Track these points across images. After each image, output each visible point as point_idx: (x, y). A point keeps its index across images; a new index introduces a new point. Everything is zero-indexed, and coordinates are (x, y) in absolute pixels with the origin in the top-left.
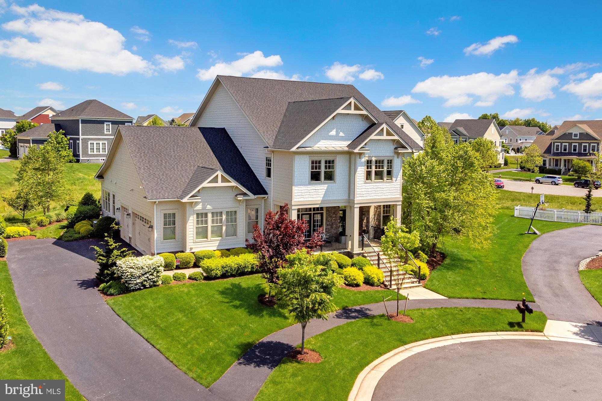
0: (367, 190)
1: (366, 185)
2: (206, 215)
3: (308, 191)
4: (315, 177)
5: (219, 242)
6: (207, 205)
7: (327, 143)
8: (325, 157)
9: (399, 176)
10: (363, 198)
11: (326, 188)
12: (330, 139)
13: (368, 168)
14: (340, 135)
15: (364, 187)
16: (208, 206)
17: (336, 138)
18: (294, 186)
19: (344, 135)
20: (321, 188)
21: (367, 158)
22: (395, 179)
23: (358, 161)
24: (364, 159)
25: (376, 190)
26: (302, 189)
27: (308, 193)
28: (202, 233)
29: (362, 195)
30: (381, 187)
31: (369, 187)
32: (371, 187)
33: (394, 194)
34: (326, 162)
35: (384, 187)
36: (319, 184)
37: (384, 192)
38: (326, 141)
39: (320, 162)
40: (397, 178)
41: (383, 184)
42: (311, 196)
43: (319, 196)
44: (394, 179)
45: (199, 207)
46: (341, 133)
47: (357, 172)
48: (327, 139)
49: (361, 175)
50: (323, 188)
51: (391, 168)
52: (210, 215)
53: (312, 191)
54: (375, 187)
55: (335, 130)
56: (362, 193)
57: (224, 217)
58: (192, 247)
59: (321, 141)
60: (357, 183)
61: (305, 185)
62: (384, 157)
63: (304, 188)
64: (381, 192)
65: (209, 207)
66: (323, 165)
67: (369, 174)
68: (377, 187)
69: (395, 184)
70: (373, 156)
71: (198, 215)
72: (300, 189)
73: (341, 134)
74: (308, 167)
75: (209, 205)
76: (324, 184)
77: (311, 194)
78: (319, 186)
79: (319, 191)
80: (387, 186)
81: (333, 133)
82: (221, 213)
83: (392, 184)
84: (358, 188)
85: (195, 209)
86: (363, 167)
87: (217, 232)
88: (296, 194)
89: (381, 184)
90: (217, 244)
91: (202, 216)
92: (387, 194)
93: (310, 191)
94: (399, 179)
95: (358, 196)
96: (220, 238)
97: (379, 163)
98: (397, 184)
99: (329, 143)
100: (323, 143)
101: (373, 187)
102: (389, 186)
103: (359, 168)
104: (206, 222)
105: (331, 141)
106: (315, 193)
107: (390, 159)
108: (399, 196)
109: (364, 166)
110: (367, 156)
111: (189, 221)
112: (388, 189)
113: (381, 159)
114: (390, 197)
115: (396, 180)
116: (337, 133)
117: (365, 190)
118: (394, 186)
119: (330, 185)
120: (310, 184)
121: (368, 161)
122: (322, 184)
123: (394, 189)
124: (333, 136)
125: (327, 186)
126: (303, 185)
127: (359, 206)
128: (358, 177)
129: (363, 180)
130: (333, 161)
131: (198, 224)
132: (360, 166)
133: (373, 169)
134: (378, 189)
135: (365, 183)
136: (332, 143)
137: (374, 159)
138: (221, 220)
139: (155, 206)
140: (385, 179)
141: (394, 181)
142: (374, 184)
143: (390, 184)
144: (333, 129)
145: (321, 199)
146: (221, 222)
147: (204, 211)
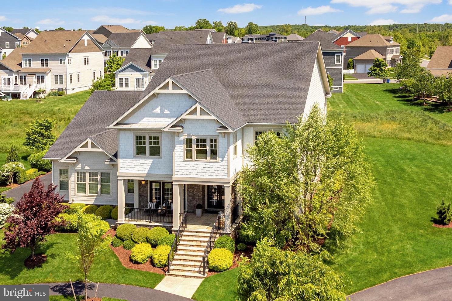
0: (187, 168)
1: (186, 163)
2: (84, 173)
3: (133, 164)
4: (140, 151)
5: (95, 198)
6: (85, 166)
7: (151, 120)
8: (149, 134)
10: (182, 176)
11: (151, 163)
12: (154, 117)
13: (187, 146)
14: (165, 112)
15: (184, 165)
17: (161, 115)
18: (119, 158)
19: (169, 113)
20: (146, 162)
21: (186, 137)
22: (221, 159)
23: (176, 139)
24: (183, 138)
25: (198, 169)
26: (127, 162)
27: (134, 166)
28: (81, 188)
29: (181, 173)
30: (204, 166)
31: (189, 166)
32: (192, 166)
33: (220, 175)
34: (151, 138)
35: (207, 166)
36: (144, 158)
37: (208, 172)
38: (150, 118)
39: (144, 138)
40: (223, 158)
41: (206, 163)
42: (137, 169)
43: (145, 169)
44: (219, 159)
45: (79, 167)
46: (166, 110)
47: (175, 150)
48: (151, 117)
49: (180, 153)
50: (148, 162)
51: (215, 147)
52: (87, 175)
53: (138, 164)
54: (196, 166)
55: (159, 108)
56: (180, 171)
57: (99, 177)
58: (74, 199)
59: (145, 118)
60: (176, 160)
61: (130, 159)
62: (206, 136)
63: (129, 161)
64: (203, 171)
65: (87, 168)
66: (147, 141)
67: (188, 153)
68: (198, 166)
69: (221, 164)
71: (78, 173)
72: (125, 161)
73: (166, 112)
74: (132, 142)
75: (87, 166)
76: (149, 158)
77: (136, 167)
78: (144, 160)
79: (144, 165)
80: (212, 166)
81: (158, 110)
82: (97, 174)
83: (217, 164)
84: (176, 165)
85: (76, 168)
86: (182, 146)
87: (93, 188)
88: (122, 166)
89: (204, 163)
90: (94, 200)
91: (81, 174)
92: (212, 174)
93: (135, 164)
94: (225, 159)
95: (176, 173)
96: (96, 195)
97: (201, 142)
98: (224, 164)
99: (153, 121)
100: (147, 121)
101: (194, 166)
102: (214, 166)
103: (177, 145)
104: (85, 180)
105: (155, 118)
106: (140, 167)
107: (213, 138)
108: (226, 177)
109: (184, 144)
110: (186, 134)
111: (71, 178)
112: (213, 169)
113: (203, 138)
114: (215, 177)
115: (222, 161)
116: (162, 111)
117: (185, 168)
118: (220, 167)
119: (156, 159)
120: (134, 158)
121: (187, 140)
122: (147, 158)
123: (220, 169)
124: (157, 114)
125: (152, 160)
126: (128, 158)
127: (179, 183)
128: (176, 155)
129: (182, 158)
130: (158, 138)
131: (78, 180)
133: (194, 147)
134: (200, 168)
135: (185, 161)
136: (156, 121)
137: (194, 138)
138: (97, 179)
139: (53, 162)
140: (208, 158)
141: (220, 161)
142: (195, 163)
143: (214, 164)
144: (157, 107)
145: (146, 172)
146: (97, 181)
147: (82, 171)
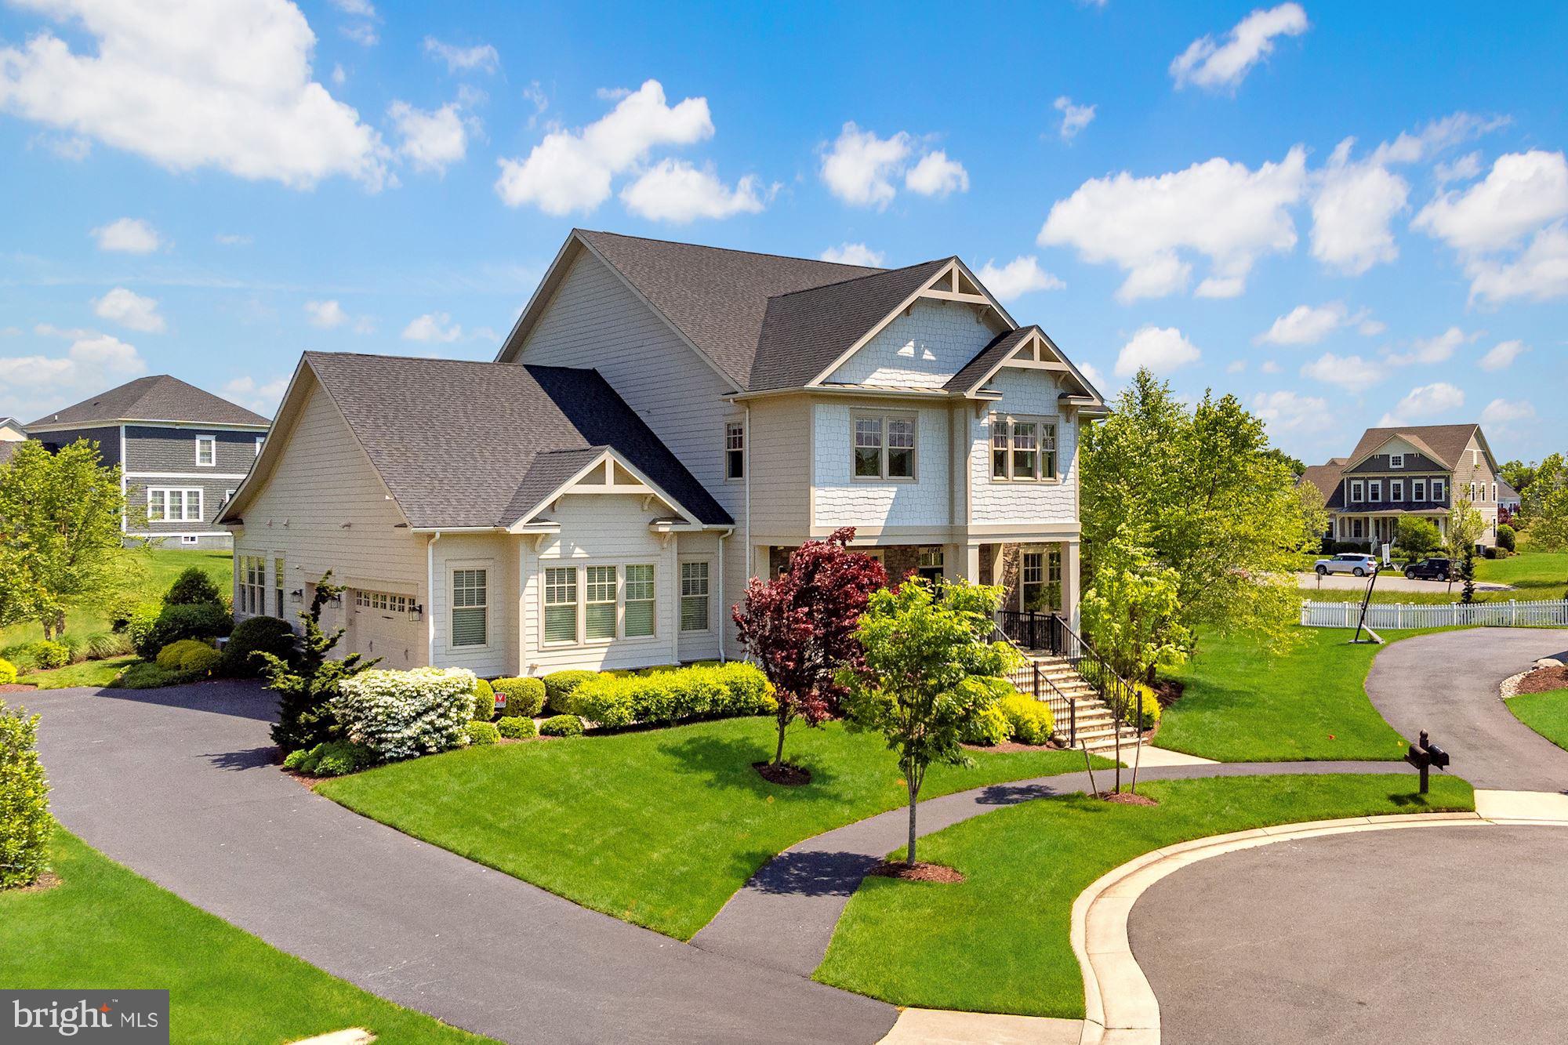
0: (997, 501)
1: (994, 487)
2: (572, 572)
3: (850, 501)
4: (865, 466)
5: (605, 650)
6: (574, 546)
7: (894, 376)
8: (893, 414)
9: (1072, 469)
10: (987, 523)
11: (893, 495)
12: (900, 367)
13: (997, 445)
14: (925, 357)
15: (990, 494)
16: (578, 550)
17: (915, 364)
18: (814, 486)
19: (933, 358)
20: (882, 494)
21: (994, 419)
22: (1062, 476)
23: (973, 423)
24: (988, 421)
25: (1018, 501)
26: (834, 495)
27: (850, 508)
28: (561, 625)
29: (984, 515)
30: (1031, 495)
31: (1000, 495)
32: (1006, 494)
33: (1060, 514)
34: (892, 425)
35: (1036, 494)
36: (878, 484)
37: (1038, 508)
38: (892, 371)
39: (877, 425)
40: (1066, 472)
41: (1034, 487)
42: (859, 515)
43: (878, 515)
44: (1059, 476)
45: (553, 552)
46: (927, 352)
47: (972, 454)
48: (894, 366)
49: (981, 462)
50: (887, 494)
51: (1053, 446)
52: (582, 576)
53: (861, 501)
54: (1015, 495)
55: (912, 343)
56: (984, 508)
57: (621, 582)
58: (535, 662)
59: (879, 370)
60: (973, 481)
61: (842, 485)
62: (1037, 418)
63: (840, 494)
64: (1030, 507)
65: (579, 553)
66: (885, 433)
67: (999, 460)
68: (1020, 494)
69: (1064, 489)
70: (1008, 414)
71: (550, 572)
72: (829, 495)
73: (928, 355)
74: (847, 438)
75: (581, 547)
76: (889, 483)
77: (857, 509)
78: (876, 489)
79: (877, 502)
80: (1045, 494)
81: (908, 350)
82: (613, 570)
83: (1054, 488)
84: (974, 494)
85: (542, 557)
86: (987, 442)
87: (604, 623)
88: (820, 509)
89: (1029, 488)
90: (602, 657)
91: (561, 576)
92: (1046, 514)
93: (855, 502)
94: (1071, 475)
95: (975, 515)
96: (610, 639)
97: (1024, 432)
98: (1067, 489)
99: (899, 377)
100: (883, 377)
101: (1011, 494)
102: (1050, 495)
103: (975, 442)
104: (573, 596)
105: (902, 372)
106: (868, 508)
107: (1049, 422)
108: (1073, 521)
109: (988, 438)
110: (994, 412)
111: (527, 591)
112: (1048, 501)
113: (1029, 420)
114: (1052, 521)
115: (1065, 479)
116: (918, 351)
117: (993, 501)
118: (1061, 495)
119: (904, 487)
120: (854, 483)
121: (997, 424)
122: (883, 483)
123: (1062, 501)
124: (907, 359)
125: (895, 489)
126: (836, 485)
127: (978, 542)
128: (973, 467)
129: (986, 474)
131: (550, 598)
132: (977, 438)
133: (1011, 447)
134: (1023, 501)
135: (993, 483)
136: (905, 377)
137: (1010, 421)
138: (613, 588)
139: (430, 548)
140: (1039, 474)
141: (1061, 481)
142: (1013, 487)
143: (1050, 488)
144: (908, 341)
145: (882, 523)
146: (613, 595)
147: (565, 564)
